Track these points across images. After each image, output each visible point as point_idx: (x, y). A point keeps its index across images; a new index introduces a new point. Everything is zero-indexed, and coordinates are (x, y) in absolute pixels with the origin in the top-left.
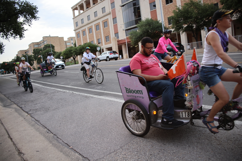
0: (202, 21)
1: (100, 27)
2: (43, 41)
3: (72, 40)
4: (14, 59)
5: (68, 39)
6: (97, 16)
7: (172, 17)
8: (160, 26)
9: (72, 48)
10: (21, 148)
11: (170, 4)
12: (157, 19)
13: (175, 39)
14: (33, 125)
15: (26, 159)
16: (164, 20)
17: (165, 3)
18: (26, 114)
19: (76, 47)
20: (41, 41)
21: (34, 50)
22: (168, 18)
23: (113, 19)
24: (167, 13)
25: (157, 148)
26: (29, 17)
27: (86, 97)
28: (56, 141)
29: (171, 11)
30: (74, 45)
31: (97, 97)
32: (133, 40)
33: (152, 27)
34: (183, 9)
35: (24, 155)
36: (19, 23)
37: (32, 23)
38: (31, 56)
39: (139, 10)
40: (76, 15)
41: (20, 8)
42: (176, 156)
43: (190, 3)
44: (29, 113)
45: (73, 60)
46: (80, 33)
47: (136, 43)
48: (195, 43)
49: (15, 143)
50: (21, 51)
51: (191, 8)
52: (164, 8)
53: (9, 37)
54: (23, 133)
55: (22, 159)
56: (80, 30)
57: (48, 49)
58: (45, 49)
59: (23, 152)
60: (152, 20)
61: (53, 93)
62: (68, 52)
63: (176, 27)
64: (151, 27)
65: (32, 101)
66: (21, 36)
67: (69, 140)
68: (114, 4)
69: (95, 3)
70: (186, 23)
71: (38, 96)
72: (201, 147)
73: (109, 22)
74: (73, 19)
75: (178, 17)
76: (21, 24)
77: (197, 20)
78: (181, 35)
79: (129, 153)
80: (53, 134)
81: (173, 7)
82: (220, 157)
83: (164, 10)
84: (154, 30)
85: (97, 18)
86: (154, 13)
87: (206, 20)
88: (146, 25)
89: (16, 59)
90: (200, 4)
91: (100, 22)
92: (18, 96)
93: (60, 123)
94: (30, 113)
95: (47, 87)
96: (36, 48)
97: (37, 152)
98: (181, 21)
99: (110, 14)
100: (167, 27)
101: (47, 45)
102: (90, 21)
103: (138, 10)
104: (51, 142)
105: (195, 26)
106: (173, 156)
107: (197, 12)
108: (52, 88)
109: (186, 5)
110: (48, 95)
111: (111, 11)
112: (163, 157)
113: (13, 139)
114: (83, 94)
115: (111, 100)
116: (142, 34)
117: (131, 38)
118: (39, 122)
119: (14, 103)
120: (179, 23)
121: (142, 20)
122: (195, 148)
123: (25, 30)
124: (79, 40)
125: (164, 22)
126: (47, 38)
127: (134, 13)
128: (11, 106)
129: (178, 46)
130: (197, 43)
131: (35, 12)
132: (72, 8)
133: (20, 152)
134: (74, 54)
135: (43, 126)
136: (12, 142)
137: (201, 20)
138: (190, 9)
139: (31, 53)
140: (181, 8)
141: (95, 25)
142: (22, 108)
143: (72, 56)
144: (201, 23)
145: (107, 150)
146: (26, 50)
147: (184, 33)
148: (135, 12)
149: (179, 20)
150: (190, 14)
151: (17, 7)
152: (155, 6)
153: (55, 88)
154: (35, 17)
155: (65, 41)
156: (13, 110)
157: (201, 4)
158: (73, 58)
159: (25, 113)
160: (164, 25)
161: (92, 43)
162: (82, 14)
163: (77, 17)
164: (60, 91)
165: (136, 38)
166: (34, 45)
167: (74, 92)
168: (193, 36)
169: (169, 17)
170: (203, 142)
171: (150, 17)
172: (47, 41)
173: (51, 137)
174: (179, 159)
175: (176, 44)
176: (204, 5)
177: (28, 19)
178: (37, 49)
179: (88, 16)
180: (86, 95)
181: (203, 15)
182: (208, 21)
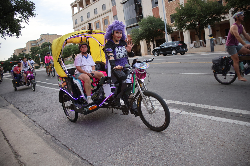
0: (206, 19)
1: (100, 25)
2: (41, 40)
4: (11, 58)
6: (97, 13)
7: (175, 14)
8: (162, 24)
9: (71, 46)
10: (18, 150)
12: (159, 17)
13: (178, 38)
14: (30, 127)
15: (23, 162)
16: (166, 18)
17: (168, 0)
18: (24, 115)
19: (75, 46)
20: (39, 39)
21: (31, 49)
22: (171, 16)
23: (114, 16)
24: (170, 10)
25: (159, 149)
26: (26, 13)
28: (55, 142)
29: (173, 8)
32: (134, 39)
33: (154, 25)
34: (186, 6)
35: (21, 158)
36: (16, 20)
37: (29, 20)
38: (29, 54)
39: (141, 8)
40: (75, 12)
41: (16, 5)
42: (178, 158)
43: (193, 0)
44: (26, 114)
45: (72, 59)
47: (138, 41)
48: (198, 41)
49: (12, 145)
50: (18, 50)
52: (166, 5)
53: (5, 35)
54: (20, 134)
55: (19, 161)
56: (80, 28)
57: (46, 48)
58: (43, 47)
59: (20, 154)
60: (154, 18)
61: (52, 93)
62: (67, 51)
63: (179, 25)
65: (29, 101)
66: (18, 34)
67: (68, 142)
68: (115, 1)
70: (189, 21)
71: (36, 96)
72: (203, 149)
73: (110, 19)
74: (72, 16)
75: (181, 15)
76: (17, 21)
77: (200, 18)
78: (184, 33)
79: (130, 155)
80: (51, 135)
81: (176, 4)
82: (223, 158)
83: (166, 7)
84: (156, 28)
85: (97, 15)
86: (156, 11)
87: (209, 17)
88: (148, 23)
89: (13, 57)
90: (203, 2)
91: (100, 20)
92: (15, 96)
93: (58, 124)
94: (28, 113)
95: (45, 87)
96: (33, 47)
97: (35, 154)
98: (184, 19)
99: (110, 11)
100: (170, 25)
101: (45, 43)
102: (89, 19)
103: (139, 7)
104: (49, 144)
105: (198, 24)
106: (175, 158)
107: (201, 9)
108: (50, 88)
109: (189, 2)
110: (46, 95)
111: (111, 8)
112: (165, 158)
113: (9, 141)
116: (143, 32)
117: (132, 36)
118: (37, 123)
119: (10, 104)
120: (182, 20)
121: (144, 18)
122: (198, 149)
123: (22, 28)
125: (166, 19)
126: (45, 36)
127: (135, 11)
128: (8, 107)
129: (181, 44)
130: (200, 41)
131: (32, 9)
132: (71, 5)
133: (17, 154)
134: (73, 52)
135: (41, 127)
136: (8, 144)
137: (204, 18)
138: (193, 6)
139: (28, 52)
140: (183, 5)
141: (95, 23)
142: (19, 108)
143: (71, 55)
144: (205, 21)
145: (107, 152)
146: (23, 49)
147: (187, 31)
148: (136, 9)
149: (181, 18)
150: (193, 11)
151: (13, 3)
152: (157, 3)
153: (54, 88)
154: (32, 15)
156: (10, 111)
158: (72, 57)
159: (22, 114)
160: (166, 23)
162: (82, 11)
163: (76, 15)
165: (138, 36)
166: (32, 43)
168: (196, 35)
169: (171, 14)
170: (206, 143)
171: (151, 15)
172: (45, 39)
173: (49, 139)
174: (181, 161)
175: (178, 42)
176: (208, 3)
177: (25, 16)
178: (34, 48)
179: (88, 14)
181: (207, 12)
182: (212, 19)
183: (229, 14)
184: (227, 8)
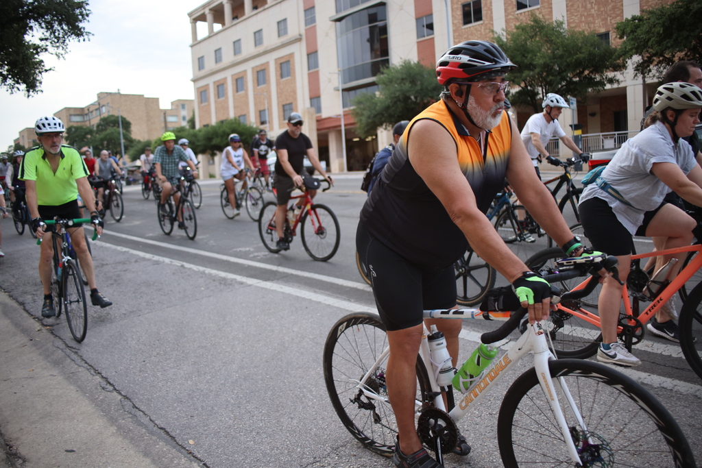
0: (563, 79)
1: (269, 76)
2: (97, 107)
3: (183, 106)
5: (172, 103)
6: (263, 43)
9: (184, 130)
11: (474, 24)
14: (57, 363)
17: (461, 21)
18: (37, 326)
20: (92, 105)
23: (308, 55)
26: (62, 28)
27: (224, 281)
28: (131, 417)
30: (189, 122)
31: (258, 285)
33: (418, 87)
34: (512, 40)
36: (30, 46)
37: (69, 48)
39: (385, 36)
40: (200, 37)
43: (532, 27)
44: (45, 323)
46: (209, 88)
51: (535, 40)
52: (457, 34)
54: (25, 386)
56: (210, 81)
57: (110, 130)
58: (102, 129)
60: (422, 67)
61: (124, 263)
64: (416, 85)
66: (31, 87)
67: (171, 418)
68: (314, 13)
69: (259, 6)
73: (296, 63)
74: (192, 46)
76: (34, 49)
77: (548, 75)
80: (120, 393)
85: (261, 49)
86: (426, 47)
87: (574, 76)
88: (403, 79)
90: (558, 31)
91: (268, 62)
93: (142, 360)
96: (75, 125)
99: (299, 40)
101: (108, 118)
102: (239, 58)
103: (380, 35)
104: (112, 421)
107: (551, 52)
108: (119, 248)
109: (520, 31)
111: (303, 32)
114: (214, 272)
115: (299, 295)
116: (389, 105)
117: (358, 113)
118: (76, 353)
121: (393, 64)
123: (46, 71)
124: (206, 111)
126: (109, 97)
127: (369, 44)
131: (80, 17)
132: (190, 15)
137: (559, 77)
138: (532, 42)
140: (505, 37)
141: (255, 71)
142: (23, 304)
144: (560, 86)
148: (371, 40)
152: (430, 26)
153: (129, 248)
154: (78, 32)
155: (162, 110)
157: (562, 31)
161: (242, 120)
162: (219, 35)
163: (202, 44)
164: (144, 259)
165: (372, 116)
166: (71, 115)
167: (187, 265)
171: (414, 59)
172: (110, 105)
173: (115, 406)
176: (571, 36)
177: (59, 34)
178: (77, 129)
179: (237, 43)
180: (223, 274)
181: (566, 61)
182: (580, 80)
183: (627, 71)
184: (623, 54)
